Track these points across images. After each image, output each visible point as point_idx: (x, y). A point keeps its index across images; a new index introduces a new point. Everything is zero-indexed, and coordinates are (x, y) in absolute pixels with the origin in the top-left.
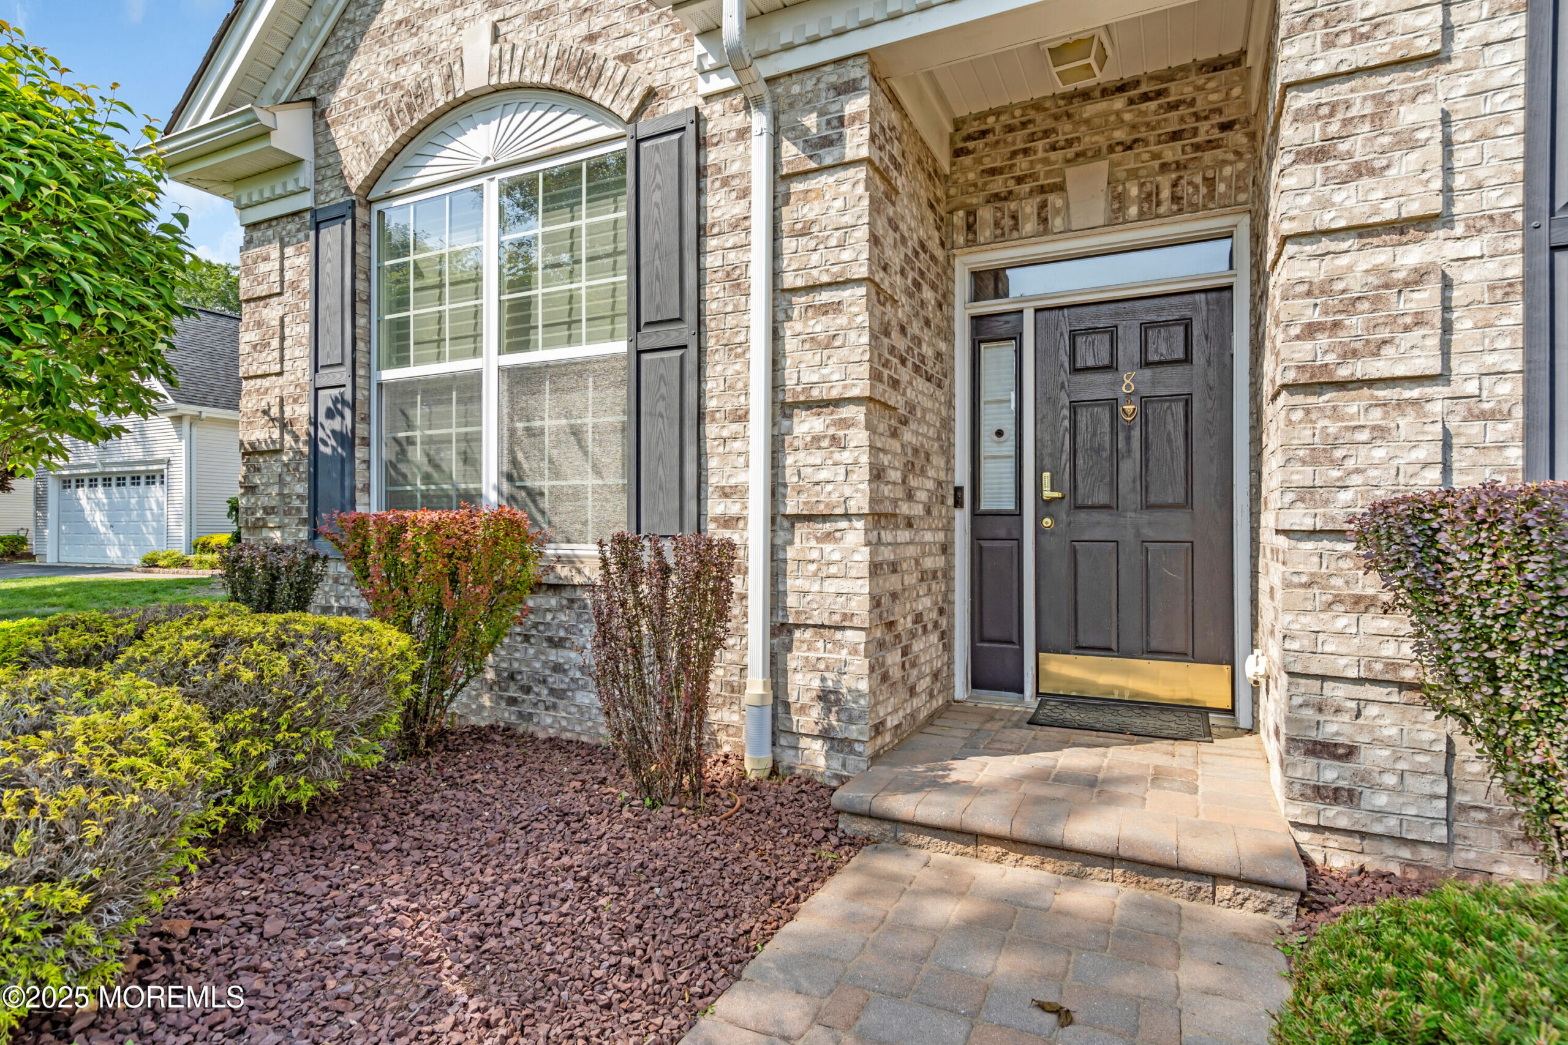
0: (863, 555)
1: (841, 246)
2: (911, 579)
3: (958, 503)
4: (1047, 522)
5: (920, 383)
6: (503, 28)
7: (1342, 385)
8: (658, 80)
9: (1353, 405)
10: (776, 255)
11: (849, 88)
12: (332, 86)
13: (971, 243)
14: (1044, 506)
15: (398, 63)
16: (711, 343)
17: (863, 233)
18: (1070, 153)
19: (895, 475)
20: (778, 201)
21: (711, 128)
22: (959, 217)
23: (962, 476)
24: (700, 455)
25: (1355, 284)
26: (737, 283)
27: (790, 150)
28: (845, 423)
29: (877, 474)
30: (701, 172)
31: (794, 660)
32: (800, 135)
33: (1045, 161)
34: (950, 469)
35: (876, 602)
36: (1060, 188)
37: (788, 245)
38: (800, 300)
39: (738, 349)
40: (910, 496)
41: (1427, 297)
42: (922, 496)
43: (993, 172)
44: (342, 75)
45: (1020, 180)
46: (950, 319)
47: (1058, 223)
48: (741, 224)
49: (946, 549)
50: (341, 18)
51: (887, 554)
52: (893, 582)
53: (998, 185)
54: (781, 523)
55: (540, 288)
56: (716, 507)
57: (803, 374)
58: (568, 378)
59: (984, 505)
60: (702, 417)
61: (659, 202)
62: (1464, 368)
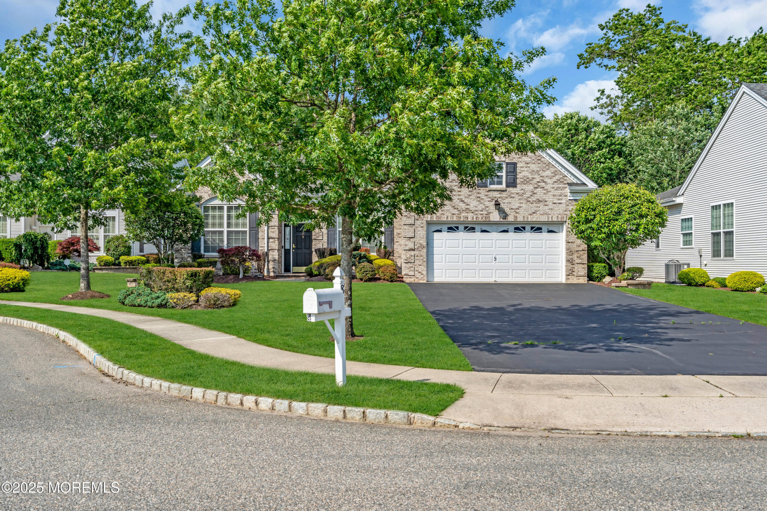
0: (277, 253)
1: (275, 222)
2: (280, 257)
4: (294, 251)
5: (280, 234)
7: (317, 240)
14: (293, 248)
16: (259, 231)
17: (277, 221)
24: (258, 243)
25: (317, 232)
28: (275, 240)
29: (278, 245)
31: (270, 265)
34: (282, 244)
37: (269, 221)
38: (270, 227)
39: (263, 232)
40: (279, 247)
41: (321, 234)
42: (281, 247)
46: (281, 225)
49: (282, 254)
54: (268, 250)
55: (233, 221)
56: (260, 248)
57: (271, 235)
58: (237, 232)
59: (286, 248)
60: (258, 239)
61: (252, 214)
62: (324, 239)
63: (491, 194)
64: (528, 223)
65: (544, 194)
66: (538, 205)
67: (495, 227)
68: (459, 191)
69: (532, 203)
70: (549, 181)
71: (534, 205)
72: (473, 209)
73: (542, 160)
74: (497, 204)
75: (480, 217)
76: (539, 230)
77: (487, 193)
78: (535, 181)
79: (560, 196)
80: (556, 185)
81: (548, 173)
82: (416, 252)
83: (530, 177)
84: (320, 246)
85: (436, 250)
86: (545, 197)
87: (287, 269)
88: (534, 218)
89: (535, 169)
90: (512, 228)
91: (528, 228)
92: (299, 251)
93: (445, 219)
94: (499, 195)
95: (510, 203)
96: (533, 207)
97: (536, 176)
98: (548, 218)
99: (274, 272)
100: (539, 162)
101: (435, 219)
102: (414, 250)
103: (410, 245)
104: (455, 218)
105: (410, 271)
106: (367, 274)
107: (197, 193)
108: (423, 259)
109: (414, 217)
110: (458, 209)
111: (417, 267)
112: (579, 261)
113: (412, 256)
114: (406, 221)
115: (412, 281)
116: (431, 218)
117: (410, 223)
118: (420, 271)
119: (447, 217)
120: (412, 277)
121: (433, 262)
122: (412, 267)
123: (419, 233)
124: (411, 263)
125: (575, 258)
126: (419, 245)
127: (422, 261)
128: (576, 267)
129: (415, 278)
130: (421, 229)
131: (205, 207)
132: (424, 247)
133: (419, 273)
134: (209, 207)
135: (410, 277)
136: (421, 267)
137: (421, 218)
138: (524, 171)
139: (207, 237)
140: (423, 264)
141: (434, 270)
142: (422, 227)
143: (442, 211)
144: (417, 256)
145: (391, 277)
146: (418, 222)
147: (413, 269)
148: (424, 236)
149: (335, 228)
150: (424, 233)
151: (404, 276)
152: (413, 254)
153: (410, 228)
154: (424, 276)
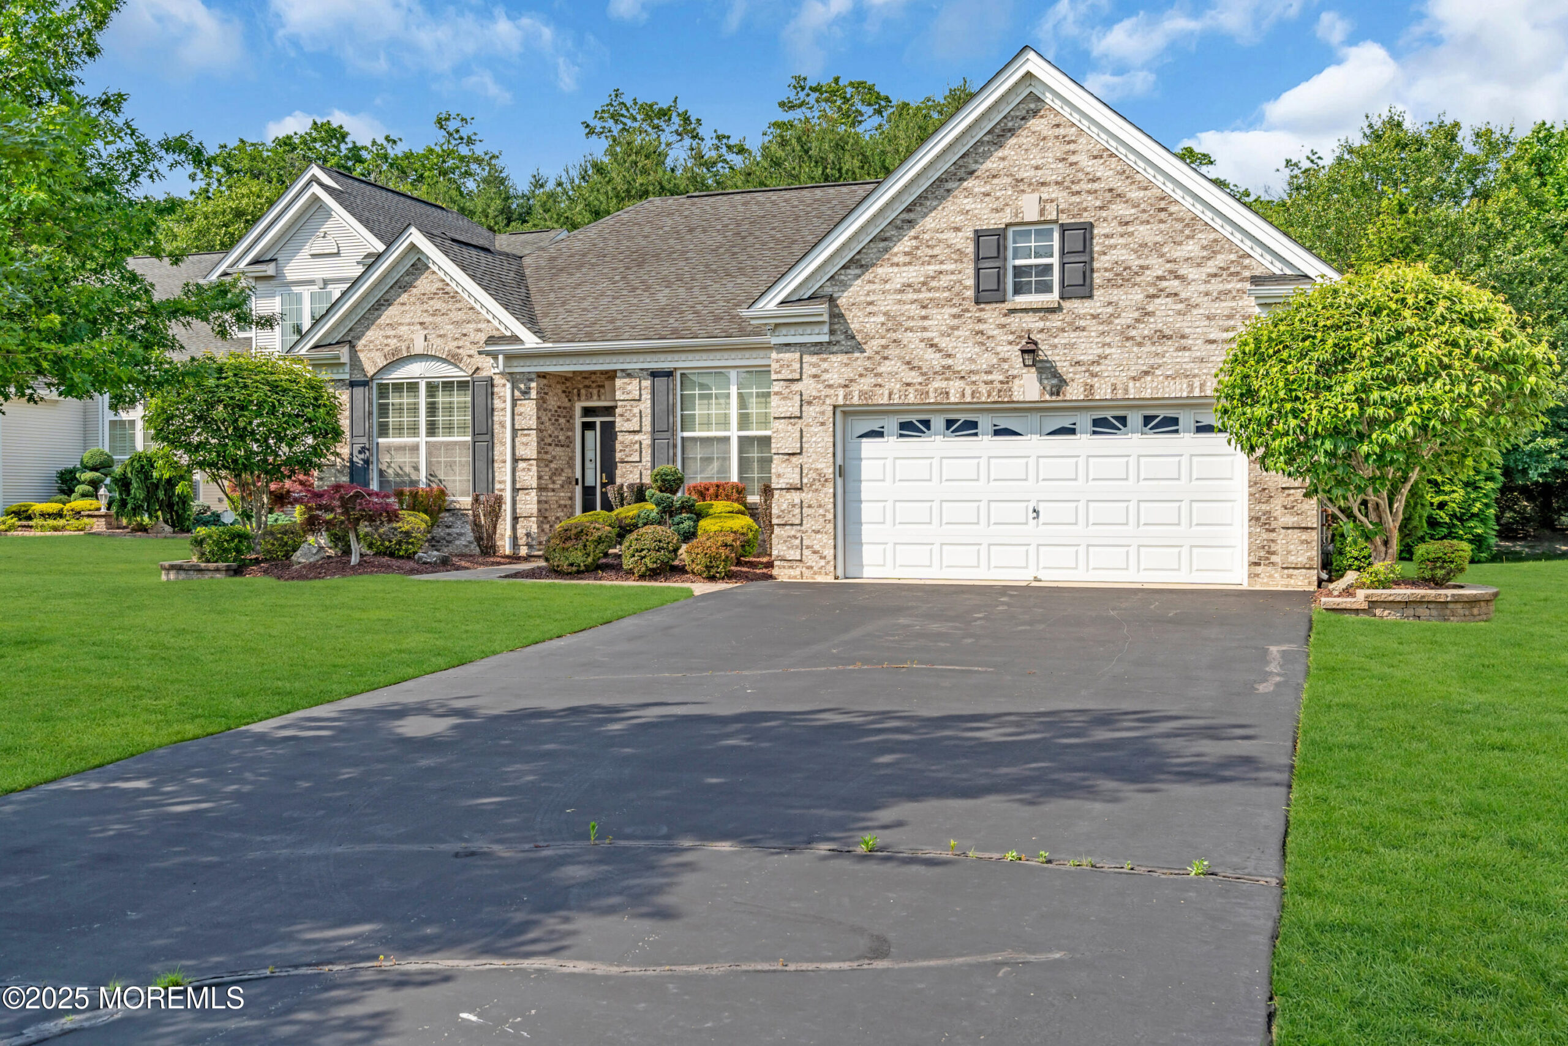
0: (536, 498)
1: (530, 420)
2: (554, 506)
4: (604, 489)
5: (559, 449)
6: (428, 337)
7: (626, 462)
8: (480, 365)
9: (628, 466)
10: (513, 419)
11: (531, 380)
12: (359, 338)
13: (579, 400)
14: (604, 485)
15: (387, 337)
16: (496, 441)
17: (535, 417)
18: (606, 376)
19: (547, 478)
20: (514, 405)
21: (495, 382)
22: (574, 391)
23: (578, 475)
24: (493, 472)
25: (627, 442)
26: (503, 426)
27: (517, 393)
28: (531, 465)
29: (540, 478)
30: (492, 394)
31: (518, 526)
32: (519, 389)
33: (598, 379)
34: (574, 472)
35: (539, 510)
36: (603, 386)
37: (517, 417)
38: (519, 433)
39: (504, 444)
40: (555, 483)
41: (637, 446)
42: (560, 482)
43: (585, 379)
44: (363, 335)
45: (593, 383)
46: (573, 424)
47: (603, 397)
48: (504, 409)
49: (569, 498)
50: (363, 316)
51: (543, 498)
52: (546, 507)
53: (587, 382)
54: (515, 490)
55: (440, 419)
56: (496, 486)
57: (521, 452)
58: (450, 447)
59: (586, 484)
60: (493, 461)
61: (480, 400)
62: (644, 460)
63: (1015, 321)
64: (1136, 405)
65: (1179, 313)
66: (1160, 349)
67: (1035, 418)
68: (925, 318)
69: (1140, 345)
70: (1192, 273)
71: (1148, 348)
72: (961, 366)
73: (1173, 208)
74: (1030, 351)
75: (983, 389)
76: (1170, 424)
77: (1004, 320)
78: (1149, 276)
79: (1230, 317)
80: (1216, 286)
81: (1191, 248)
82: (807, 496)
83: (1135, 263)
84: (633, 479)
85: (867, 490)
86: (1182, 324)
88: (1148, 389)
89: (1150, 240)
90: (1084, 421)
91: (1135, 419)
93: (885, 401)
94: (1041, 325)
95: (1072, 346)
96: (1143, 357)
97: (1154, 261)
98: (1191, 387)
99: (529, 546)
100: (1163, 215)
101: (856, 400)
102: (801, 489)
103: (788, 475)
104: (911, 395)
105: (789, 548)
106: (643, 558)
107: (361, 351)
108: (824, 516)
109: (801, 395)
110: (920, 368)
111: (809, 537)
112: (1290, 520)
113: (794, 506)
114: (778, 406)
115: (795, 577)
116: (845, 397)
117: (788, 415)
118: (817, 547)
119: (890, 394)
120: (795, 564)
121: (861, 524)
122: (795, 537)
123: (814, 439)
124: (792, 525)
125: (1278, 511)
126: (814, 475)
127: (821, 520)
128: (1281, 537)
129: (804, 570)
130: (820, 428)
131: (380, 385)
132: (826, 481)
133: (815, 552)
134: (388, 384)
135: (789, 564)
136: (819, 536)
137: (819, 397)
138: (1115, 247)
139: (385, 459)
140: (824, 527)
141: (861, 544)
142: (823, 424)
143: (876, 375)
144: (810, 506)
145: (707, 567)
146: (811, 409)
147: (798, 542)
148: (827, 449)
149: (671, 430)
150: (826, 439)
151: (776, 563)
152: (797, 501)
153: (790, 427)
154: (828, 562)
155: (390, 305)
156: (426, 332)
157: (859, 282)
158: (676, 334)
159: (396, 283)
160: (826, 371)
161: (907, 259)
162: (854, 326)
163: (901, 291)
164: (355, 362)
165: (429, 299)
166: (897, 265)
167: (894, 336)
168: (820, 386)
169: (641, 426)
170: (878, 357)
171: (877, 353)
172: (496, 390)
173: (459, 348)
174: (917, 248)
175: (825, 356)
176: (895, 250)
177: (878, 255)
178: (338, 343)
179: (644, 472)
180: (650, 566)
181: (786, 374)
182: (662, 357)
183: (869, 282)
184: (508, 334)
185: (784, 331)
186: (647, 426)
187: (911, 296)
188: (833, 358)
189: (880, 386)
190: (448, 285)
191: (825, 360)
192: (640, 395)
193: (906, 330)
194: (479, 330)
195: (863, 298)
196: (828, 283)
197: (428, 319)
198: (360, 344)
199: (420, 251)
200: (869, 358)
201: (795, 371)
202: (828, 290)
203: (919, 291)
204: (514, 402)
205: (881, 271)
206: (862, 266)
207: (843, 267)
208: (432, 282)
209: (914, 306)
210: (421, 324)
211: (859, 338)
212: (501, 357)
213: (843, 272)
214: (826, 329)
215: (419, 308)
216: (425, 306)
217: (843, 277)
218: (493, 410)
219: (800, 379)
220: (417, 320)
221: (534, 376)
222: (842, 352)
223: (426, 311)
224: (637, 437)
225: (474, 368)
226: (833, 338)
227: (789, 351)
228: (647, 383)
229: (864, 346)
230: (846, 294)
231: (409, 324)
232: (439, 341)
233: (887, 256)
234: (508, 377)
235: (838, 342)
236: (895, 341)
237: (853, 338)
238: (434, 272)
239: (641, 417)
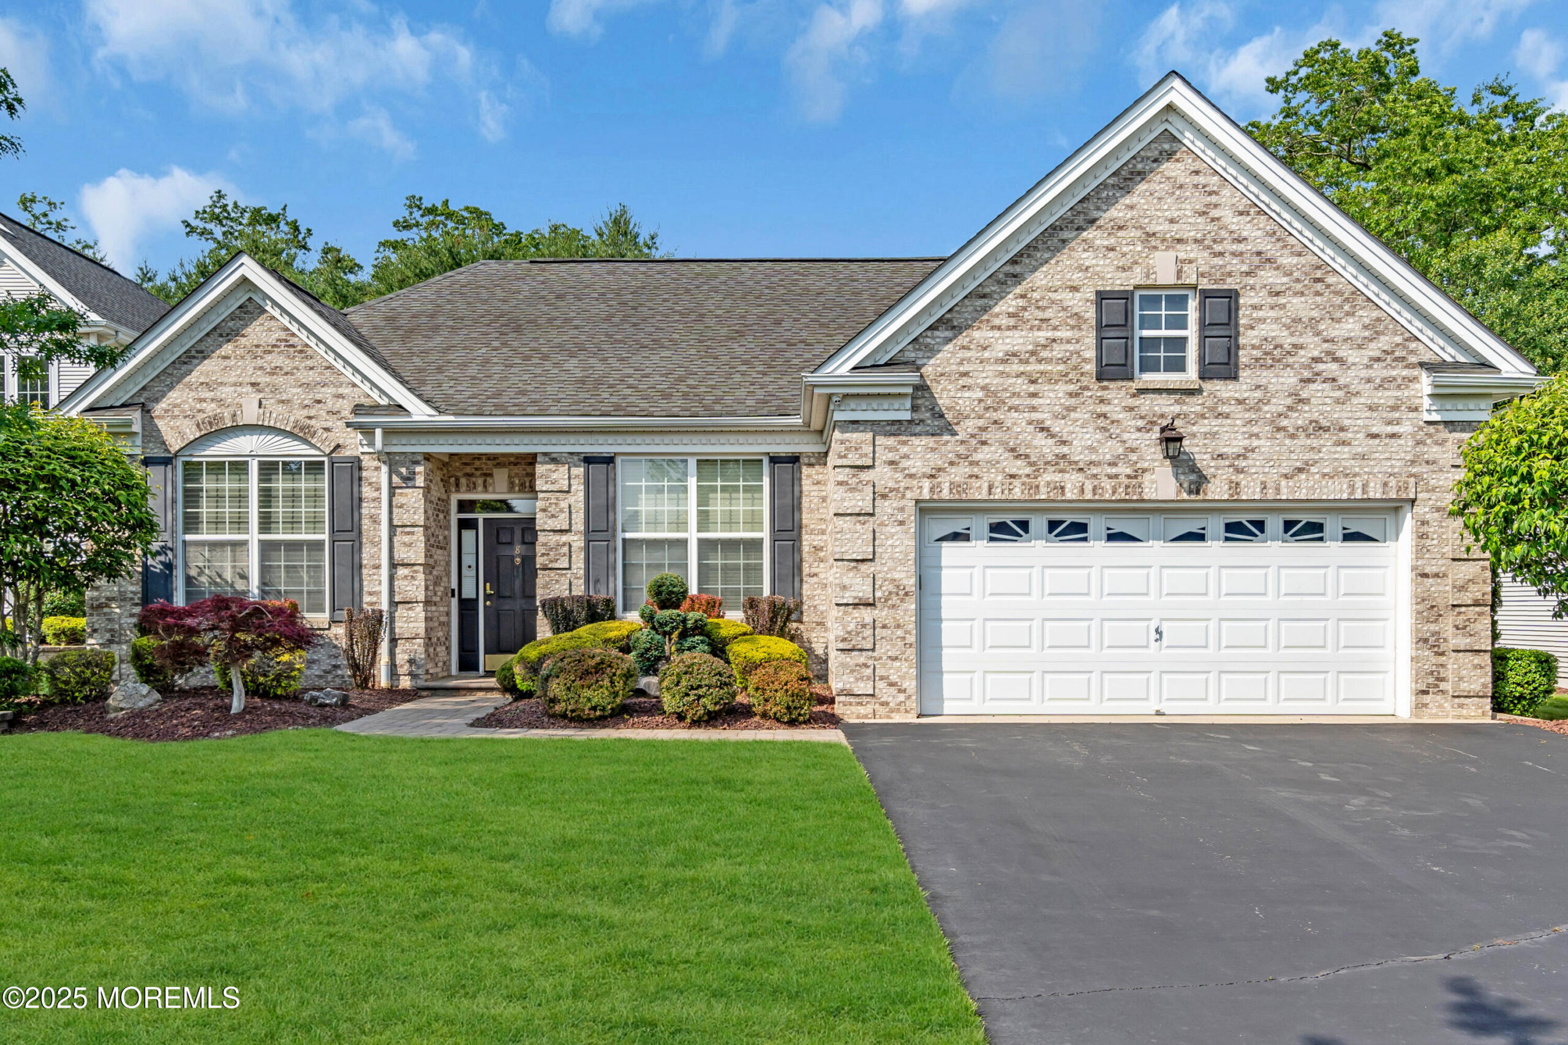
0: (423, 614)
1: (414, 513)
2: (436, 624)
3: (453, 595)
4: (488, 603)
5: (439, 552)
6: (264, 402)
7: (550, 569)
8: (341, 442)
9: (552, 574)
10: (391, 512)
11: (417, 463)
12: (157, 400)
13: (458, 491)
14: (487, 597)
15: (204, 400)
16: (364, 540)
17: (422, 510)
18: (495, 462)
19: (431, 588)
20: (392, 495)
21: (364, 464)
22: (452, 480)
23: (454, 585)
24: (361, 580)
25: (552, 544)
26: (375, 520)
27: (396, 479)
28: (416, 572)
29: (427, 588)
30: (360, 479)
31: (398, 650)
32: (399, 474)
33: (486, 464)
34: (449, 582)
35: (426, 630)
36: (491, 475)
37: (395, 510)
38: (399, 530)
39: (377, 544)
40: (435, 594)
41: (565, 549)
42: (439, 594)
43: (466, 464)
44: (163, 396)
45: (476, 469)
46: (449, 521)
47: (490, 489)
48: (377, 500)
49: (448, 614)
50: (163, 371)
51: (429, 614)
52: (431, 624)
53: (468, 470)
54: (393, 604)
55: (280, 510)
56: (367, 599)
57: (401, 554)
58: (294, 547)
59: (464, 596)
60: (361, 567)
61: (343, 488)
62: (574, 566)
63: (1145, 403)
64: (1275, 507)
65: (1338, 401)
66: (1315, 443)
67: (1156, 522)
68: (1034, 395)
69: (1293, 436)
70: (1352, 356)
71: (1302, 441)
72: (1080, 456)
73: (1331, 279)
74: (1171, 439)
75: (1107, 484)
76: (1314, 530)
77: (1132, 402)
78: (1303, 356)
79: (1395, 408)
80: (1379, 372)
81: (1351, 327)
82: (880, 614)
83: (1287, 341)
84: (560, 590)
85: (949, 606)
86: (1341, 415)
87: (468, 664)
88: (1303, 489)
89: (1305, 315)
90: (1215, 525)
91: (1274, 524)
92: (507, 605)
93: (984, 495)
94: (1176, 409)
95: (1214, 435)
96: (1297, 450)
97: (1308, 339)
98: (1352, 487)
99: (413, 676)
100: (1319, 286)
101: (945, 494)
102: (873, 605)
103: (857, 587)
104: (1017, 490)
105: (857, 680)
106: (699, 697)
107: (159, 417)
108: (904, 638)
109: (874, 486)
110: (1027, 456)
111: (884, 665)
112: (1463, 642)
113: (864, 626)
114: (843, 500)
115: (866, 716)
116: (932, 490)
117: (857, 510)
118: (894, 678)
119: (990, 488)
120: (865, 699)
121: (940, 647)
122: (866, 666)
123: (890, 542)
124: (861, 650)
125: (1448, 630)
126: (891, 588)
127: (900, 643)
128: (1452, 663)
129: (877, 705)
130: (899, 528)
131: (186, 463)
132: (906, 594)
133: (892, 684)
134: (201, 463)
135: (857, 700)
136: (897, 664)
137: (897, 490)
138: (1263, 320)
139: (197, 560)
140: (904, 653)
141: (941, 673)
142: (902, 523)
143: (971, 463)
144: (884, 627)
145: (788, 708)
146: (886, 504)
147: (869, 671)
148: (907, 555)
149: (610, 530)
150: (906, 542)
151: (837, 699)
152: (868, 620)
153: (859, 527)
154: (909, 697)
155: (205, 358)
156: (261, 395)
157: (949, 347)
158: (618, 410)
159: (215, 329)
160: (906, 457)
161: (1012, 322)
162: (943, 402)
163: (1004, 361)
164: (151, 433)
165: (265, 352)
166: (999, 328)
167: (995, 416)
168: (899, 476)
169: (570, 524)
170: (974, 442)
171: (973, 436)
172: (364, 474)
173: (310, 418)
174: (1025, 309)
175: (904, 438)
176: (997, 309)
177: (975, 315)
178: (123, 406)
179: (575, 582)
180: (711, 707)
181: (853, 459)
182: (601, 439)
183: (963, 347)
184: (384, 402)
185: (853, 404)
186: (579, 524)
187: (1017, 367)
188: (915, 441)
189: (977, 477)
190: (293, 335)
191: (905, 443)
192: (570, 485)
193: (1010, 409)
194: (340, 396)
195: (954, 367)
196: (910, 347)
197: (264, 379)
198: (159, 409)
199: (255, 288)
200: (962, 442)
201: (866, 455)
202: (911, 355)
203: (1027, 362)
204: (392, 490)
205: (977, 335)
206: (953, 328)
207: (931, 328)
208: (269, 330)
209: (1020, 381)
210: (253, 384)
211: (949, 416)
212: (378, 432)
213: (929, 333)
214: (908, 404)
215: (250, 364)
216: (260, 362)
217: (929, 340)
218: (360, 500)
219: (872, 467)
220: (248, 380)
221: (420, 458)
222: (927, 434)
223: (261, 368)
224: (564, 538)
225: (333, 445)
226: (916, 416)
227: (857, 431)
228: (579, 471)
229: (956, 428)
230: (932, 361)
231: (235, 385)
232: (280, 408)
233: (985, 317)
234: (384, 458)
235: (922, 421)
236: (995, 422)
237: (942, 416)
238: (273, 318)
239: (570, 512)
